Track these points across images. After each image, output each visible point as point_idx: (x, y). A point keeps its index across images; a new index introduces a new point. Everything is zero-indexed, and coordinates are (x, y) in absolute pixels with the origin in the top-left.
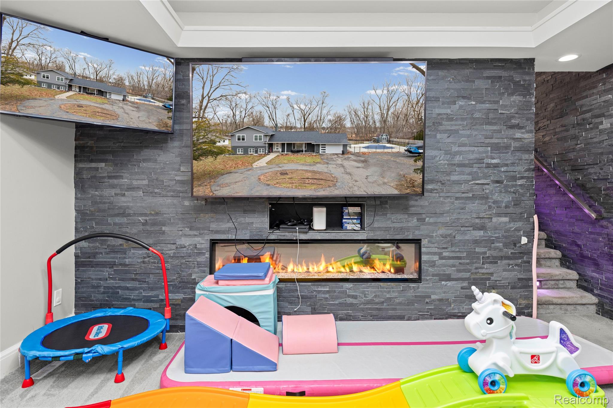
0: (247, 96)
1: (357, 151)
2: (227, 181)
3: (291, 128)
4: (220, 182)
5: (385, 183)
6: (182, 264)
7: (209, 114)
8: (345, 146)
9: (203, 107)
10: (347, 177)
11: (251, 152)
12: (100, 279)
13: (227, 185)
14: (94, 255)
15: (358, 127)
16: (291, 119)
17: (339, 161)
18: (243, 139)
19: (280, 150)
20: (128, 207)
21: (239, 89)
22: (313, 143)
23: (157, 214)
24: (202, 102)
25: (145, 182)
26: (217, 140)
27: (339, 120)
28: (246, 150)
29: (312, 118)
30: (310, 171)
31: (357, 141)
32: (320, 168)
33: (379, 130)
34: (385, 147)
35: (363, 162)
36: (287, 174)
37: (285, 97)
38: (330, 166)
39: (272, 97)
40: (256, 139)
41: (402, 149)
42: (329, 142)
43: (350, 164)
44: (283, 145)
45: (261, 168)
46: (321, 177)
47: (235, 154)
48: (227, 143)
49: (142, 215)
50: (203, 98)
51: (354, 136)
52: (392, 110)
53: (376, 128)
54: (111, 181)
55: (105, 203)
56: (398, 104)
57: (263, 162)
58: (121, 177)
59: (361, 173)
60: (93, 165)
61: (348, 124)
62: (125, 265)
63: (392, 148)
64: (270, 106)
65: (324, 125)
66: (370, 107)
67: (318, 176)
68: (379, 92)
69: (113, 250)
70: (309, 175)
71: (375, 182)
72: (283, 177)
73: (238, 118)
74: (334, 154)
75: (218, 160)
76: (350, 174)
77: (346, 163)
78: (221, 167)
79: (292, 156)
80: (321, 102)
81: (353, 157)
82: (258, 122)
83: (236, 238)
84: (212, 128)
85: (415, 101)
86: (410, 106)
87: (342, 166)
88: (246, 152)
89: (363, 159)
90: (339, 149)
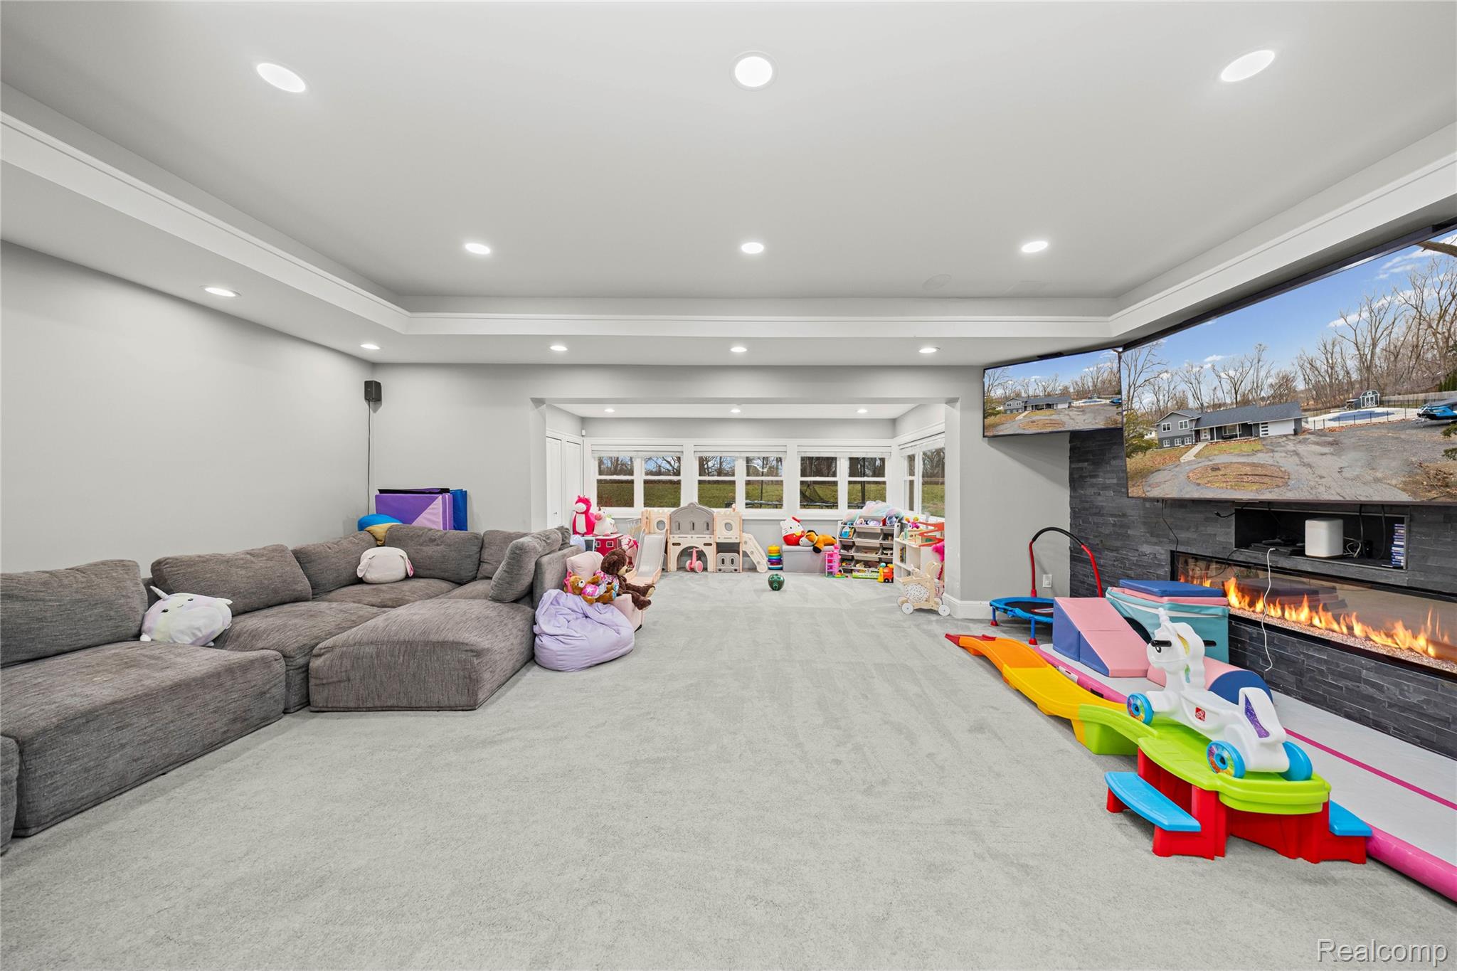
0: (1169, 375)
1: (1319, 426)
2: (1158, 481)
3: (1220, 406)
4: (1151, 482)
5: (1377, 480)
6: (1144, 573)
7: (1136, 405)
8: (1298, 421)
9: (1131, 398)
10: (1305, 470)
11: (1178, 443)
13: (1158, 485)
15: (1318, 388)
16: (1219, 393)
17: (1291, 447)
18: (1169, 429)
19: (1209, 437)
20: (1103, 507)
22: (1250, 422)
24: (1129, 393)
25: (1115, 481)
26: (1145, 433)
27: (1286, 381)
28: (1172, 441)
29: (1245, 386)
30: (1249, 464)
31: (1317, 411)
32: (1262, 458)
33: (1357, 386)
34: (1371, 415)
35: (1331, 444)
36: (1218, 469)
37: (1210, 365)
38: (1276, 454)
39: (1194, 370)
40: (1181, 427)
41: (1412, 414)
42: (1272, 418)
43: (1309, 450)
44: (1212, 430)
45: (1189, 463)
46: (1264, 472)
47: (1162, 447)
48: (1153, 435)
49: (1112, 515)
50: (1130, 387)
51: (1311, 402)
52: (1382, 344)
53: (1351, 384)
54: (1092, 480)
55: (1087, 502)
56: (1396, 330)
57: (1190, 455)
58: (1097, 476)
59: (1329, 463)
60: (1080, 465)
61: (1300, 385)
63: (1388, 414)
64: (1194, 381)
65: (1263, 394)
66: (1337, 349)
67: (1260, 471)
68: (1353, 318)
70: (1248, 470)
71: (1357, 478)
72: (1214, 473)
73: (1161, 403)
74: (1281, 436)
75: (1147, 456)
76: (1309, 466)
77: (1302, 449)
78: (1150, 463)
79: (1224, 445)
80: (1256, 361)
81: (1312, 438)
82: (1182, 404)
83: (1178, 550)
84: (1140, 419)
85: (1435, 314)
86: (1424, 326)
87: (1296, 453)
88: (1172, 444)
89: (1332, 440)
90: (1289, 428)
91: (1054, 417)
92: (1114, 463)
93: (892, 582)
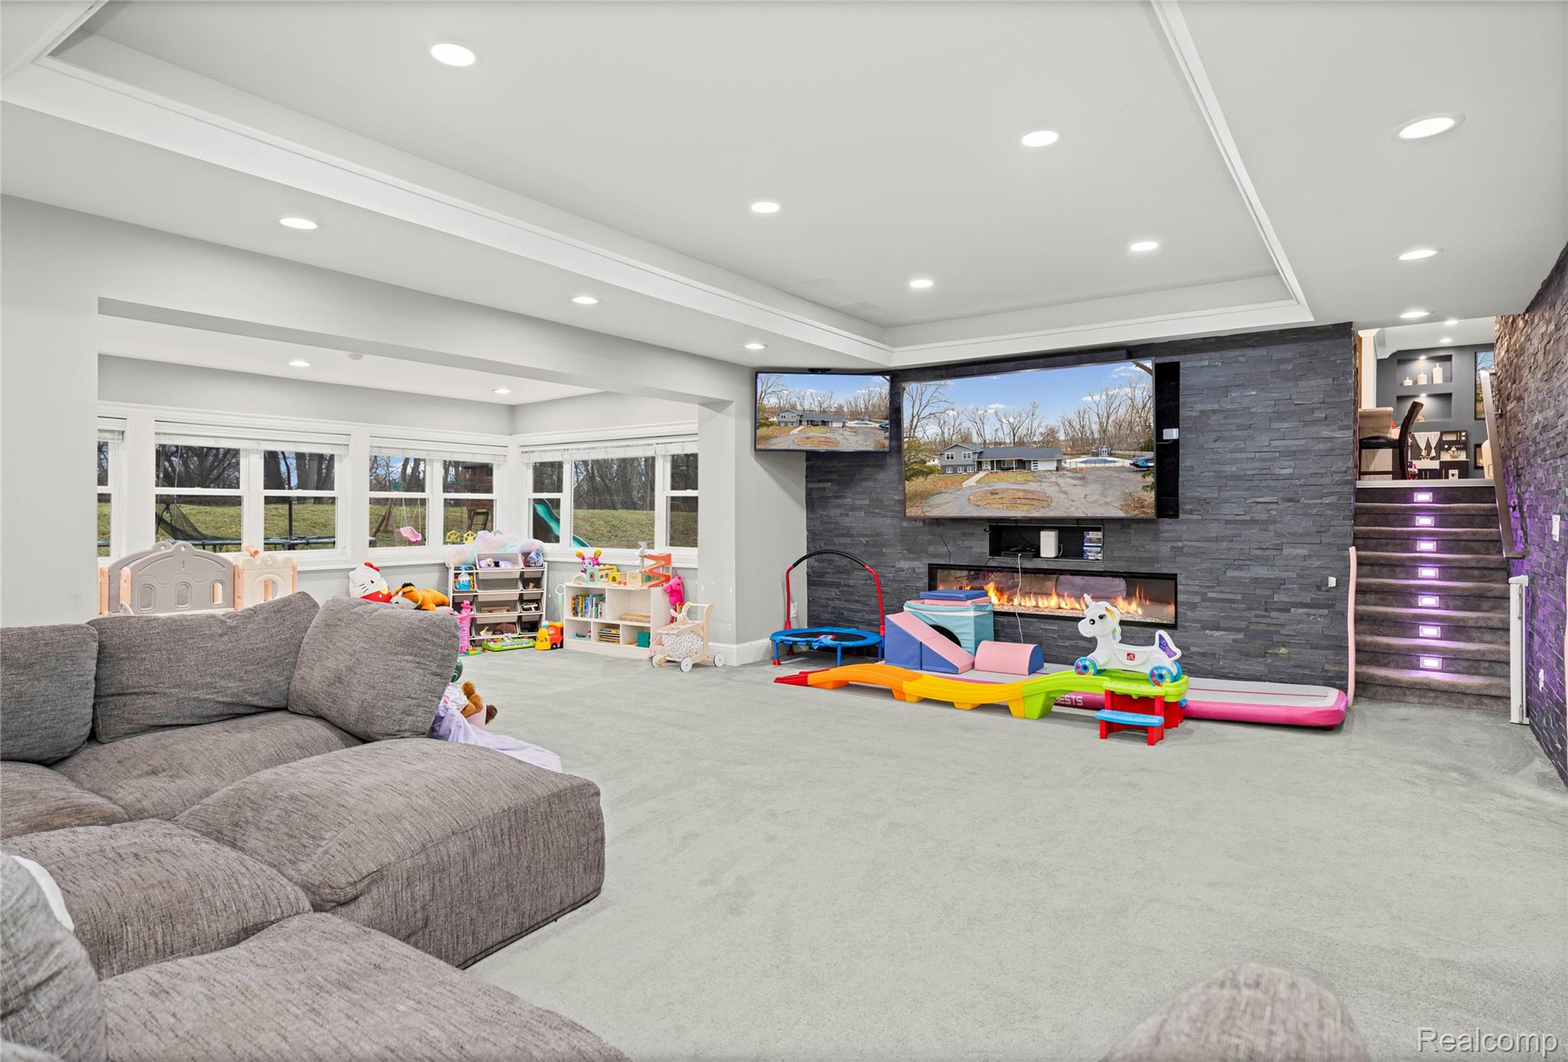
0: (955, 413)
1: (1073, 466)
2: (938, 502)
3: (1000, 444)
4: (932, 503)
5: (1107, 503)
7: (919, 434)
8: (1059, 461)
9: (914, 427)
10: (1062, 496)
11: (960, 470)
12: (828, 599)
13: (938, 505)
14: (823, 574)
15: (1073, 439)
16: (1000, 434)
17: (1054, 479)
18: (952, 458)
19: (989, 468)
20: (851, 528)
21: (946, 405)
22: (1024, 459)
23: (877, 534)
24: (912, 421)
25: (867, 503)
26: (927, 459)
27: (1052, 432)
28: (955, 468)
29: (1022, 432)
30: (1022, 491)
31: (1073, 455)
32: (1032, 486)
33: (1098, 442)
34: (1105, 461)
35: (1080, 479)
36: (997, 493)
37: (993, 411)
38: (1043, 484)
39: (979, 412)
40: (965, 457)
41: (1127, 463)
42: (1041, 457)
43: (1066, 482)
44: (992, 462)
45: (971, 487)
46: (1034, 497)
47: (944, 473)
48: (937, 462)
49: (864, 536)
50: (913, 417)
51: (1069, 449)
52: (1112, 418)
53: (1094, 440)
54: (836, 501)
55: (831, 523)
56: (1120, 410)
57: (972, 481)
58: (845, 497)
59: (1078, 492)
60: (821, 485)
61: (1062, 436)
62: (849, 586)
63: (1114, 462)
64: (978, 421)
65: (1035, 439)
66: (1086, 416)
67: (1030, 496)
68: (1097, 398)
69: (840, 571)
70: (1021, 495)
71: (1096, 502)
72: (992, 497)
73: (946, 435)
74: (1047, 471)
75: (928, 480)
76: (1066, 493)
77: (1061, 481)
78: (932, 487)
79: (1002, 474)
80: (1031, 414)
81: (1069, 474)
82: (966, 438)
83: (954, 564)
84: (923, 447)
85: (1140, 406)
86: (1135, 411)
87: (1057, 484)
88: (955, 471)
89: (1081, 476)
90: (1053, 466)
91: (828, 435)
92: (865, 484)
93: (562, 647)
